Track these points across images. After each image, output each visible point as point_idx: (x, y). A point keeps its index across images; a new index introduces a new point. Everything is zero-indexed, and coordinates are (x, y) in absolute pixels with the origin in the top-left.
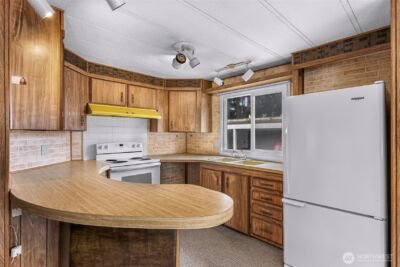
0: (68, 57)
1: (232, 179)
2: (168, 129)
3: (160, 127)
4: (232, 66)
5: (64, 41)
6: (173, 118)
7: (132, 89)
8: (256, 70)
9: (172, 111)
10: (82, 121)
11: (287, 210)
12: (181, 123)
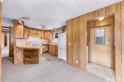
0: (25, 27)
1: (53, 47)
2: (44, 39)
3: (43, 38)
4: (54, 28)
5: (24, 24)
6: (45, 37)
7: (37, 32)
8: (57, 29)
9: (45, 36)
10: (28, 37)
11: (58, 50)
12: (47, 38)
